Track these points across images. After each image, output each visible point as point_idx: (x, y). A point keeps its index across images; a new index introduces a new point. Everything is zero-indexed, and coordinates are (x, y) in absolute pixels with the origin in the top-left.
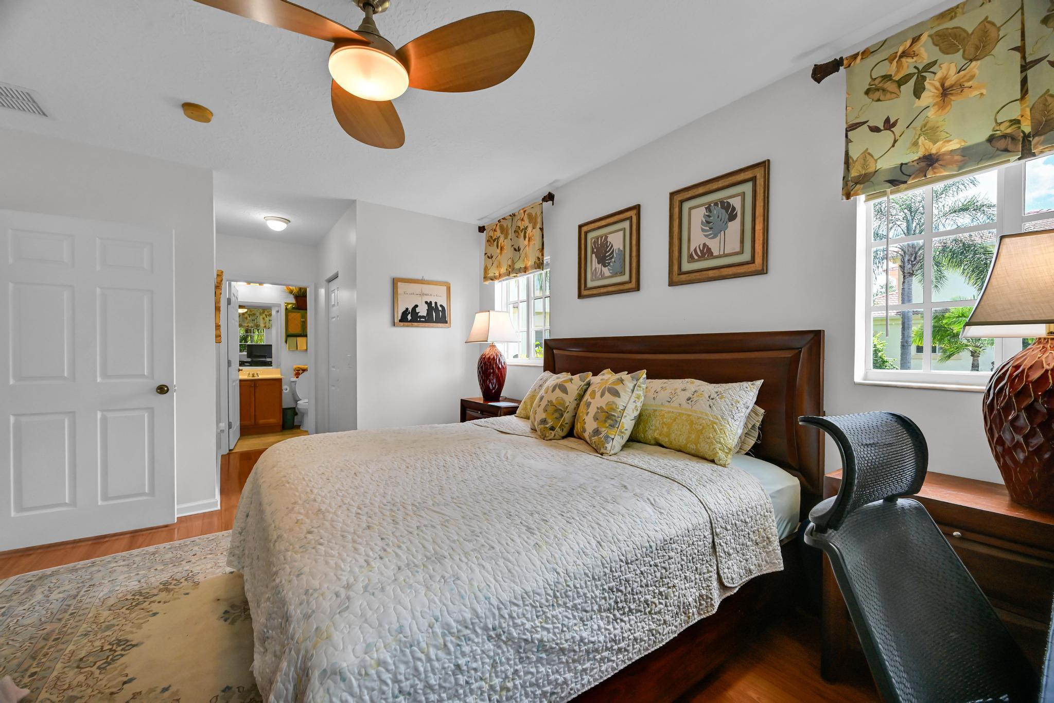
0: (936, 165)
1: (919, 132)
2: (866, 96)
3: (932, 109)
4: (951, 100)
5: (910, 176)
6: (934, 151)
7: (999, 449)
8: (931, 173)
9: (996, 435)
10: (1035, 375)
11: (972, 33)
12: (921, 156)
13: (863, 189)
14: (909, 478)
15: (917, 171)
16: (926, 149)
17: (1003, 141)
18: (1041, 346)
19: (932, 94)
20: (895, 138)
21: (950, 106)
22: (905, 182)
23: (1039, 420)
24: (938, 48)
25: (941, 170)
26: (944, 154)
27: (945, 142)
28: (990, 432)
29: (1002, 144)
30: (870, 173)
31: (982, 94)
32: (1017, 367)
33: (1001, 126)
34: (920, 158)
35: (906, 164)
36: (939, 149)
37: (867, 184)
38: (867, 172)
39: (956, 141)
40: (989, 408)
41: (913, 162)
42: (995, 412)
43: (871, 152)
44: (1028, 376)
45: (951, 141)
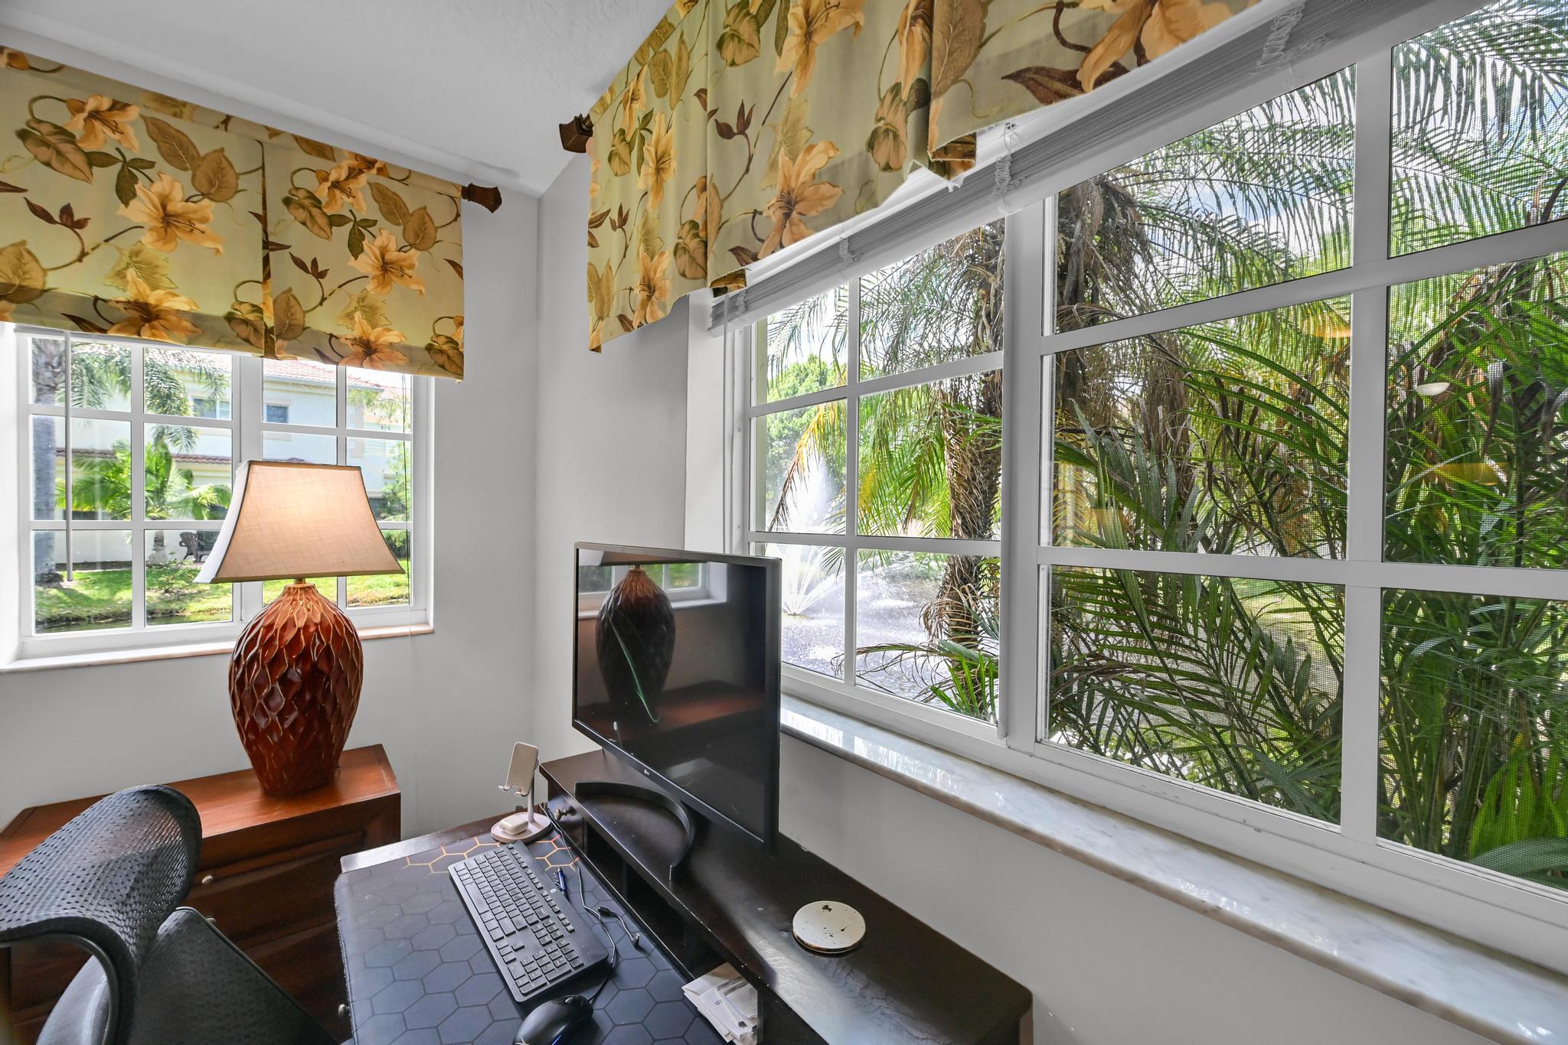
0: (156, 323)
1: (126, 259)
2: (20, 142)
3: (148, 233)
4: (177, 236)
5: (112, 324)
6: (152, 301)
7: (251, 737)
8: (149, 332)
9: (248, 719)
10: (290, 636)
11: (205, 158)
12: (132, 300)
13: (15, 312)
14: (183, 872)
15: (125, 320)
16: (139, 292)
17: (244, 326)
18: (291, 598)
19: (148, 210)
20: (83, 249)
21: (174, 244)
22: (104, 331)
23: (294, 690)
24: (155, 144)
25: (164, 334)
26: (169, 311)
27: (169, 293)
28: (240, 715)
29: (244, 331)
30: (32, 290)
31: (218, 250)
32: (270, 627)
33: (243, 306)
34: (129, 302)
35: (105, 301)
36: (160, 300)
37: (24, 306)
38: (25, 283)
39: (183, 299)
40: (240, 686)
41: (117, 302)
42: (246, 688)
43: (33, 251)
44: (281, 637)
45: (176, 296)
